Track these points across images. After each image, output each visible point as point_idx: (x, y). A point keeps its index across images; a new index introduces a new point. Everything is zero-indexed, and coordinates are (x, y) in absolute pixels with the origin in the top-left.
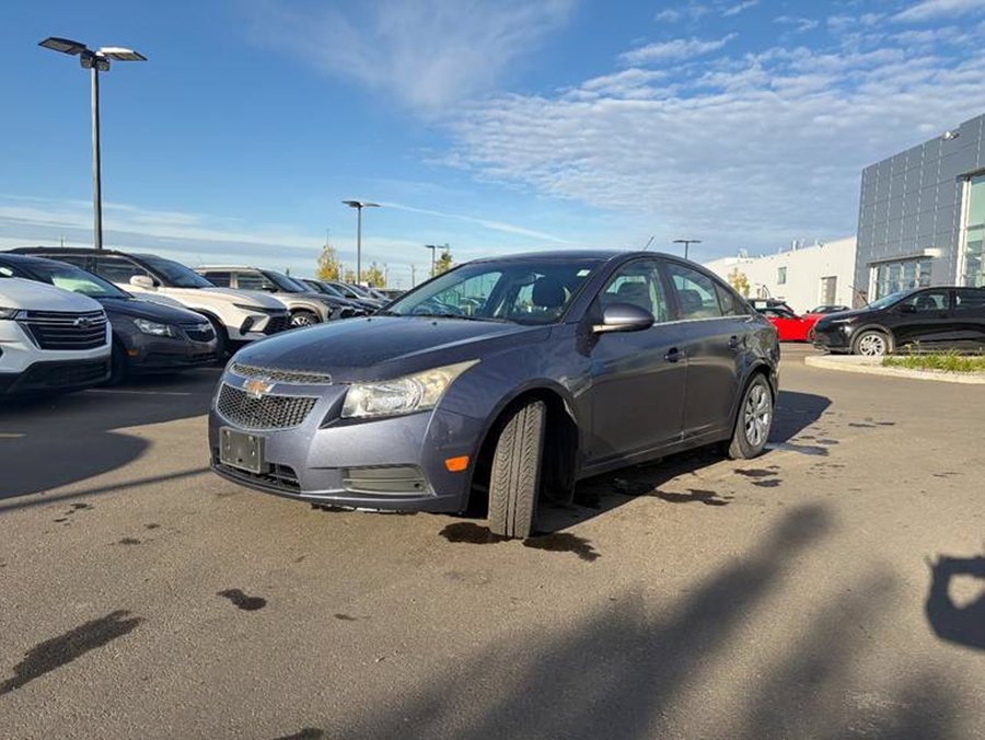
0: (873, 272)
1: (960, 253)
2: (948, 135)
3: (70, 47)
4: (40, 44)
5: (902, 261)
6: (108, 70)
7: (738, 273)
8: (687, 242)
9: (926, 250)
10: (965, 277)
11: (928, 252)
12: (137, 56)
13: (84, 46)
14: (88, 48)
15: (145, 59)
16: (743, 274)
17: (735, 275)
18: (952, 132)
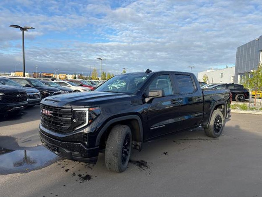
0: (239, 76)
3: (16, 27)
4: (10, 26)
5: (246, 73)
6: (27, 31)
7: (206, 76)
8: (191, 67)
9: (251, 70)
12: (32, 28)
13: (20, 26)
14: (21, 27)
15: (34, 29)
16: (207, 76)
17: (205, 76)
18: (258, 39)
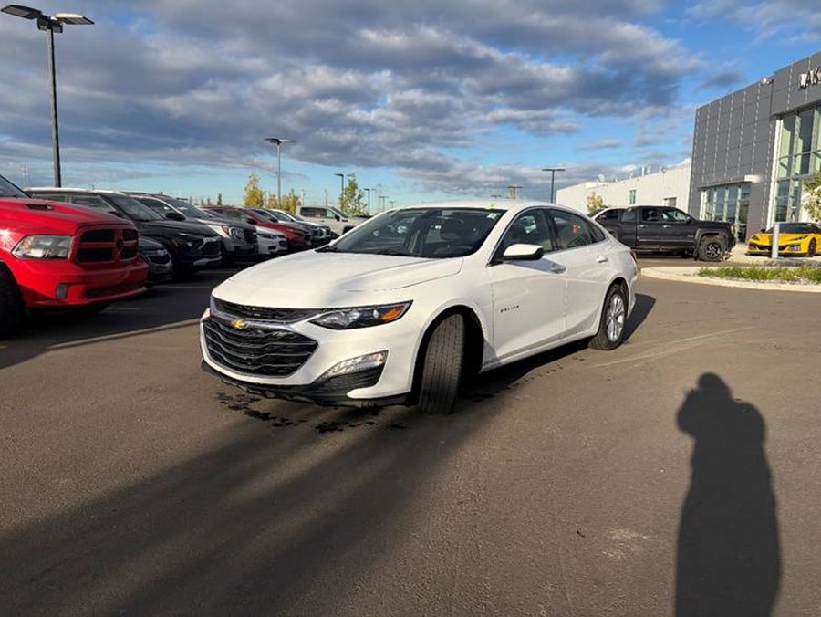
0: (704, 195)
1: (773, 179)
2: (765, 81)
3: (27, 13)
4: (2, 10)
5: (727, 186)
6: (61, 32)
7: (596, 197)
8: (553, 170)
9: (746, 177)
10: (777, 199)
11: (748, 178)
12: (86, 21)
13: (40, 12)
14: (44, 14)
15: (93, 23)
16: (599, 197)
17: (593, 198)
18: (768, 79)
